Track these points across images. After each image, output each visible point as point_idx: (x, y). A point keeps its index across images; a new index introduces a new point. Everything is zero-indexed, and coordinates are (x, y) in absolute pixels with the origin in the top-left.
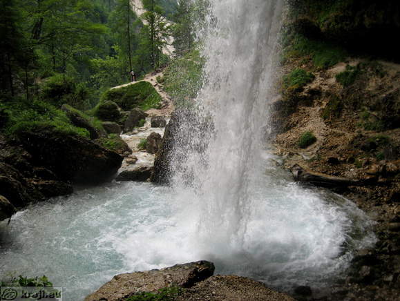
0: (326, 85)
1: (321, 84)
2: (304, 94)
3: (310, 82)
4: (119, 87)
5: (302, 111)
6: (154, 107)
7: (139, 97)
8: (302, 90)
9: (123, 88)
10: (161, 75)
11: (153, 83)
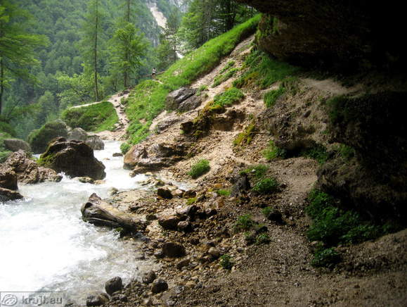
0: (254, 106)
1: (248, 105)
2: (224, 116)
3: (237, 103)
4: (79, 107)
5: (214, 135)
6: (109, 129)
7: (97, 118)
8: (224, 111)
9: (83, 108)
10: (126, 96)
11: (115, 104)
